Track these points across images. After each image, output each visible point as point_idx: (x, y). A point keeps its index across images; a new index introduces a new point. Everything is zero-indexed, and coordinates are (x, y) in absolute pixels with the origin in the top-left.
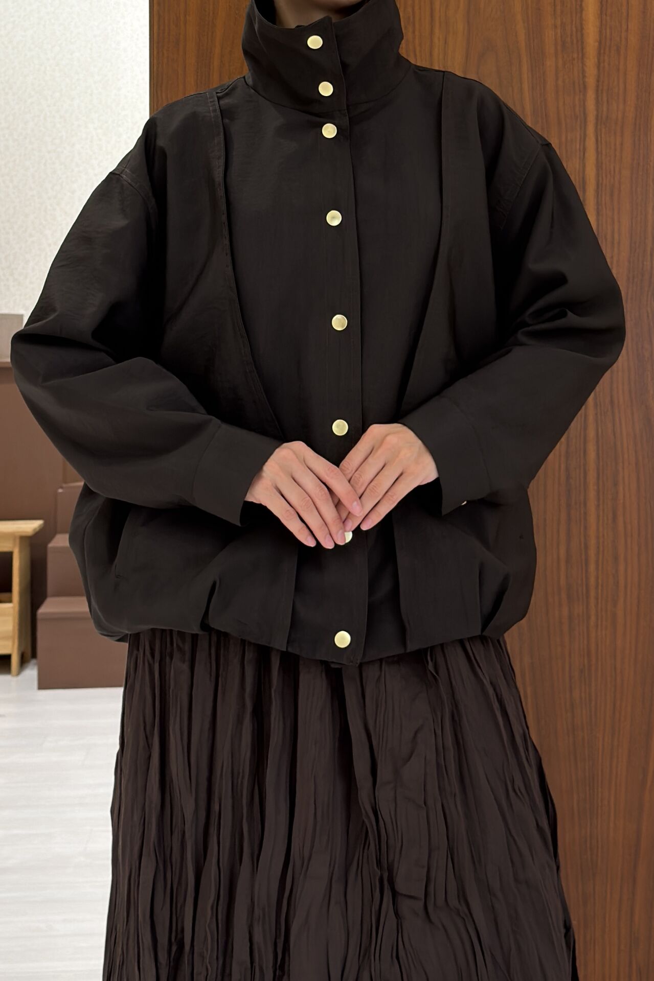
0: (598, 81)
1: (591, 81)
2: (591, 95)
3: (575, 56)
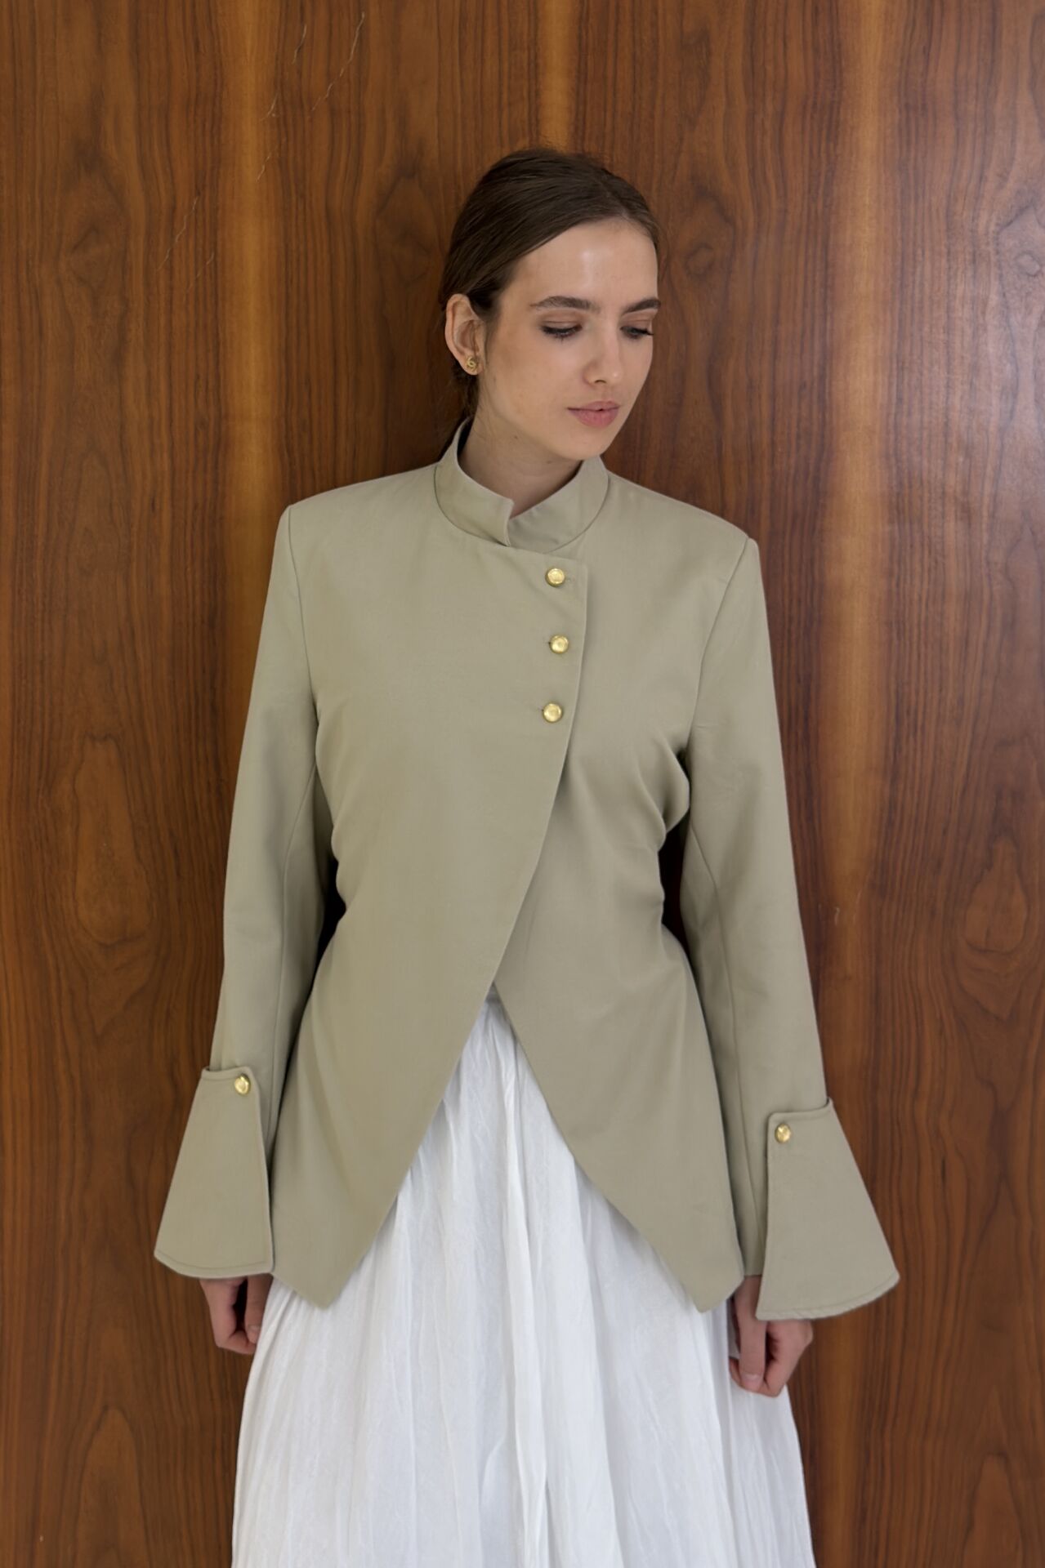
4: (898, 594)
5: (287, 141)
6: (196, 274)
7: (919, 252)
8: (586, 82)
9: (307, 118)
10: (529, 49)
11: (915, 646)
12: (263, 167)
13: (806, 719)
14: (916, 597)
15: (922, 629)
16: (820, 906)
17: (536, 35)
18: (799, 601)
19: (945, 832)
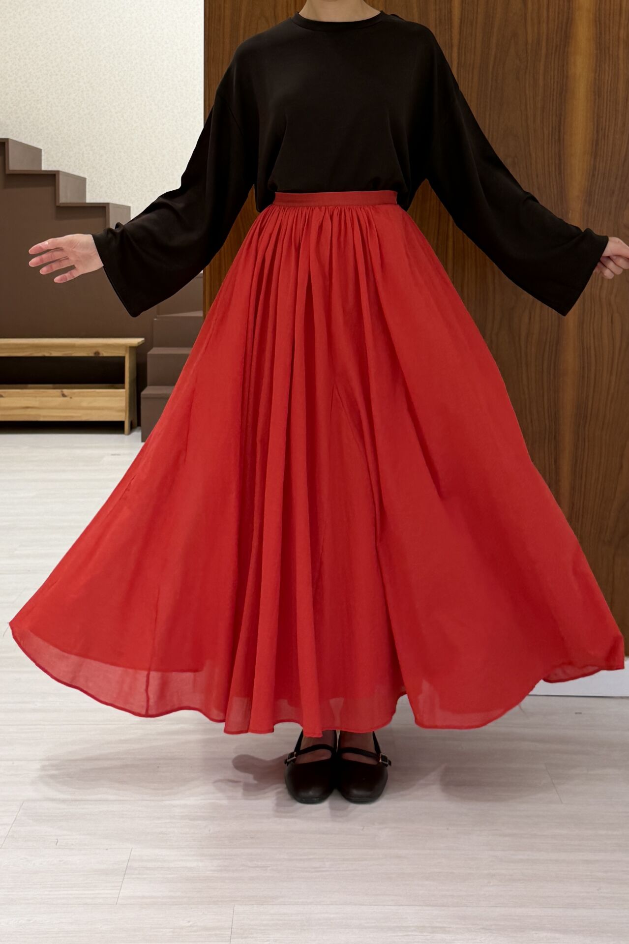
0: (460, 42)
1: (455, 41)
2: (455, 49)
3: (447, 27)
4: (599, 79)
11: (605, 102)
13: (559, 132)
14: (606, 81)
15: (609, 93)
16: (563, 210)
18: (557, 82)
19: (616, 179)
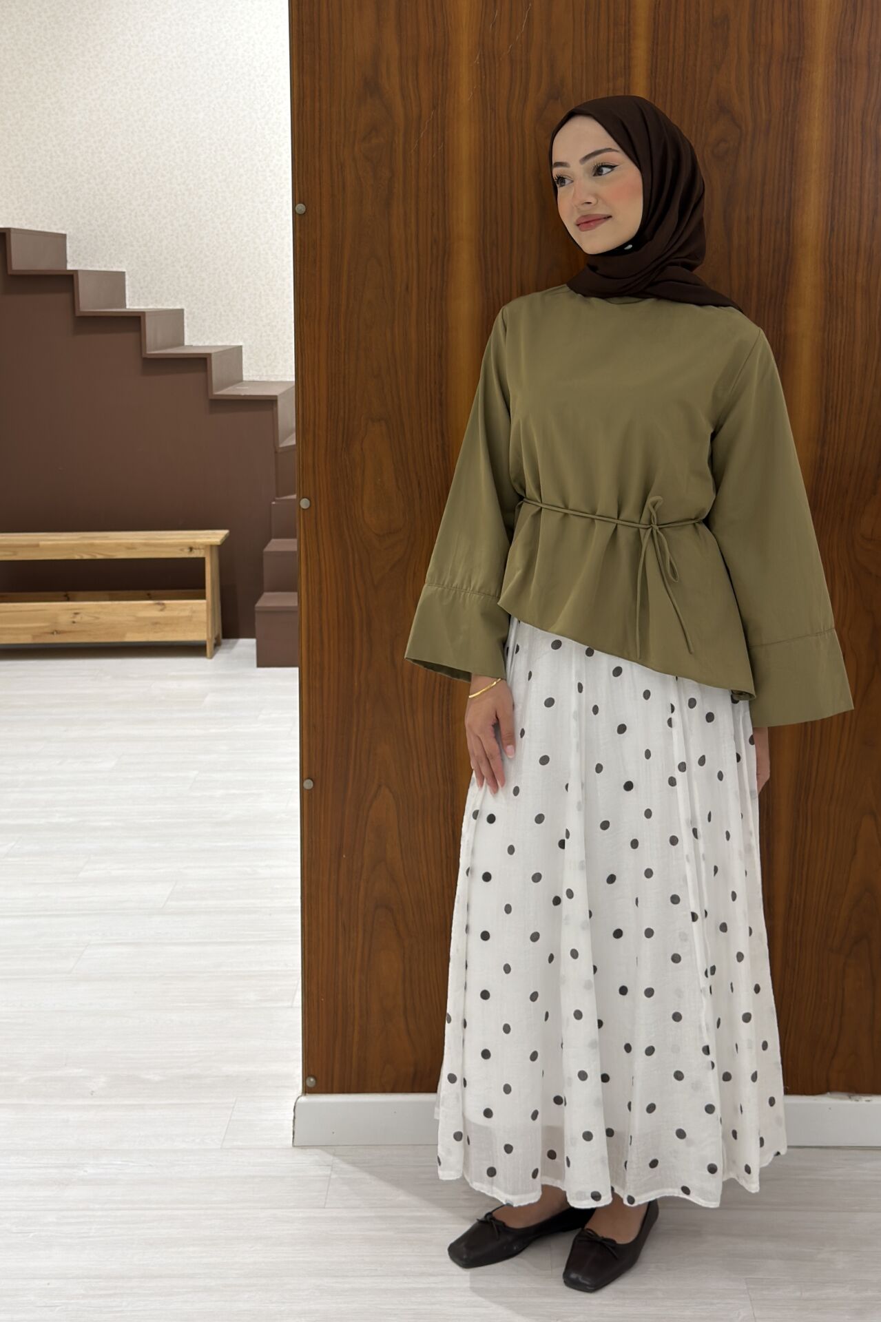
4: (828, 340)
5: (486, 78)
6: (433, 154)
7: (846, 144)
8: (657, 44)
9: (497, 65)
10: (625, 25)
11: (837, 370)
12: (472, 94)
14: (838, 343)
17: (629, 18)
19: (850, 474)
